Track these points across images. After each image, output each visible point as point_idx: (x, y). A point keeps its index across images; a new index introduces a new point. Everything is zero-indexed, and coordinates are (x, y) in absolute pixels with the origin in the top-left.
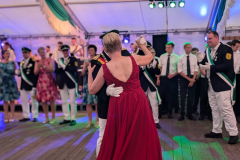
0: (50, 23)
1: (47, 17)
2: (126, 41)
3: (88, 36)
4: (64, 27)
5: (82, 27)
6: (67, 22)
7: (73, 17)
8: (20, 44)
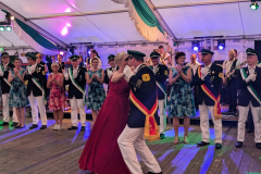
0: (138, 29)
1: (136, 23)
2: (221, 48)
3: (177, 42)
4: (152, 34)
5: (170, 33)
6: (156, 28)
7: (162, 22)
8: (105, 52)
